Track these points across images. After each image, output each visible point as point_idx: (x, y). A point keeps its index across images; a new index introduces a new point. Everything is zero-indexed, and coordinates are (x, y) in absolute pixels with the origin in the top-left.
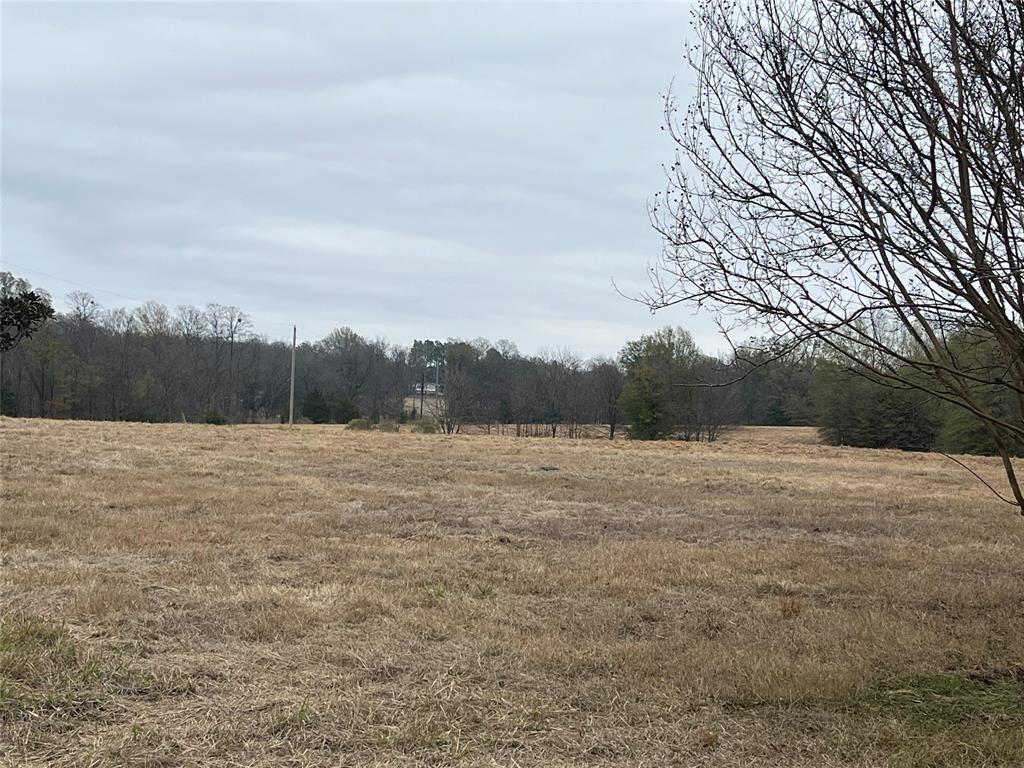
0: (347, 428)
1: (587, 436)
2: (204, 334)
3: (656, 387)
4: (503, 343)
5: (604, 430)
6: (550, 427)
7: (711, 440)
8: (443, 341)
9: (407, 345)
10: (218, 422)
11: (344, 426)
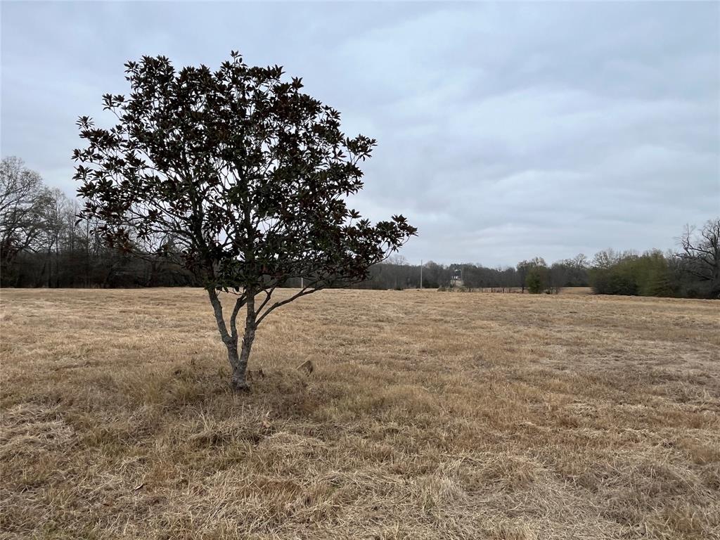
0: (438, 291)
1: (514, 292)
2: (393, 263)
3: (538, 276)
4: (478, 264)
5: (520, 290)
6: (502, 289)
7: (557, 293)
8: (459, 264)
9: (449, 265)
10: (400, 290)
11: (437, 289)
